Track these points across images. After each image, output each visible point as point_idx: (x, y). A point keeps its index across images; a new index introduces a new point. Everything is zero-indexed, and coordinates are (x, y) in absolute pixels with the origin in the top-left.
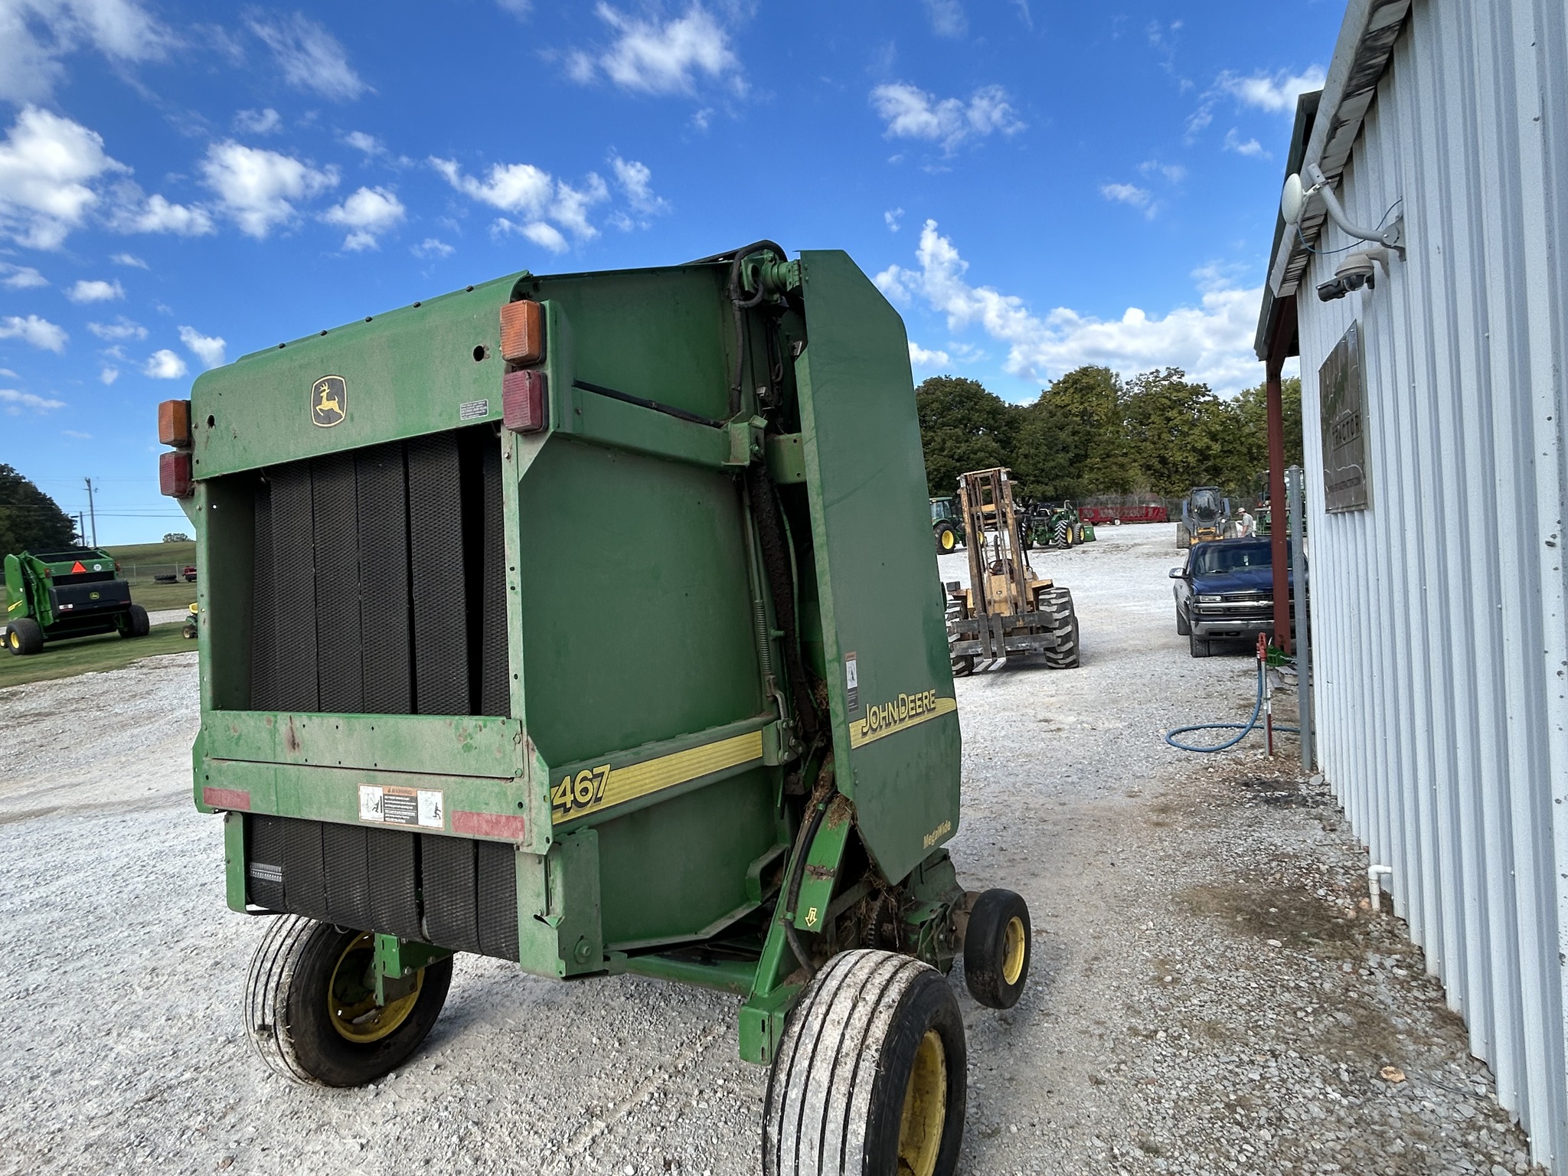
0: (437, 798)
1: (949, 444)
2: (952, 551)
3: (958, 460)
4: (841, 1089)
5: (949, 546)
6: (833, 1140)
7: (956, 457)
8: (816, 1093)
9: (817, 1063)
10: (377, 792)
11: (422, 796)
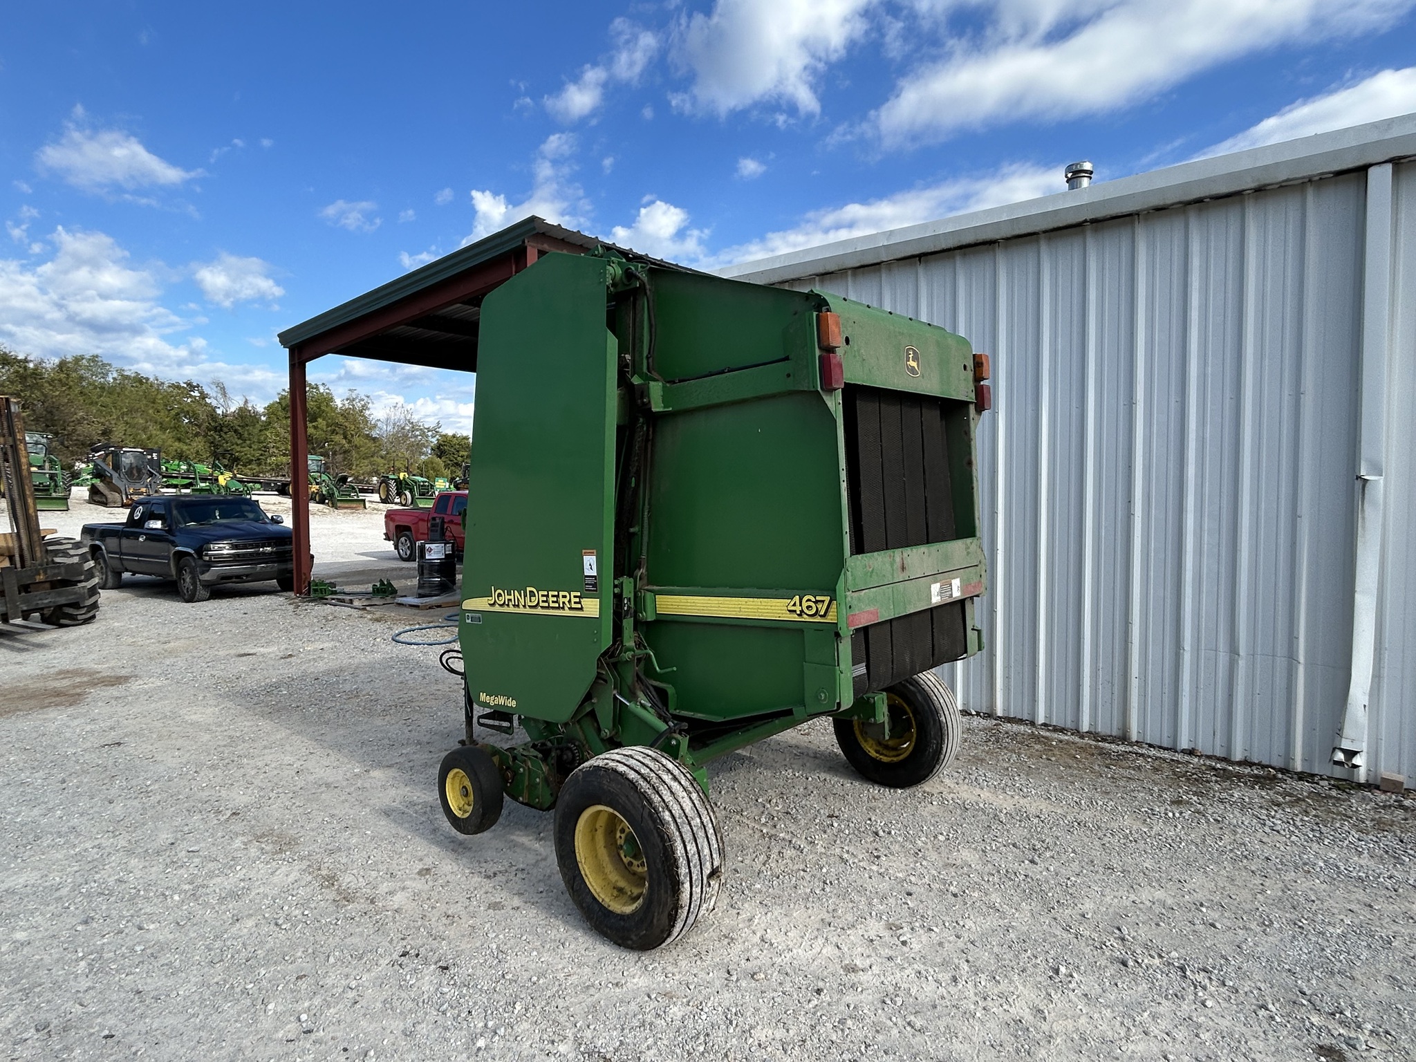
0: (958, 581)
10: (938, 586)
11: (954, 582)
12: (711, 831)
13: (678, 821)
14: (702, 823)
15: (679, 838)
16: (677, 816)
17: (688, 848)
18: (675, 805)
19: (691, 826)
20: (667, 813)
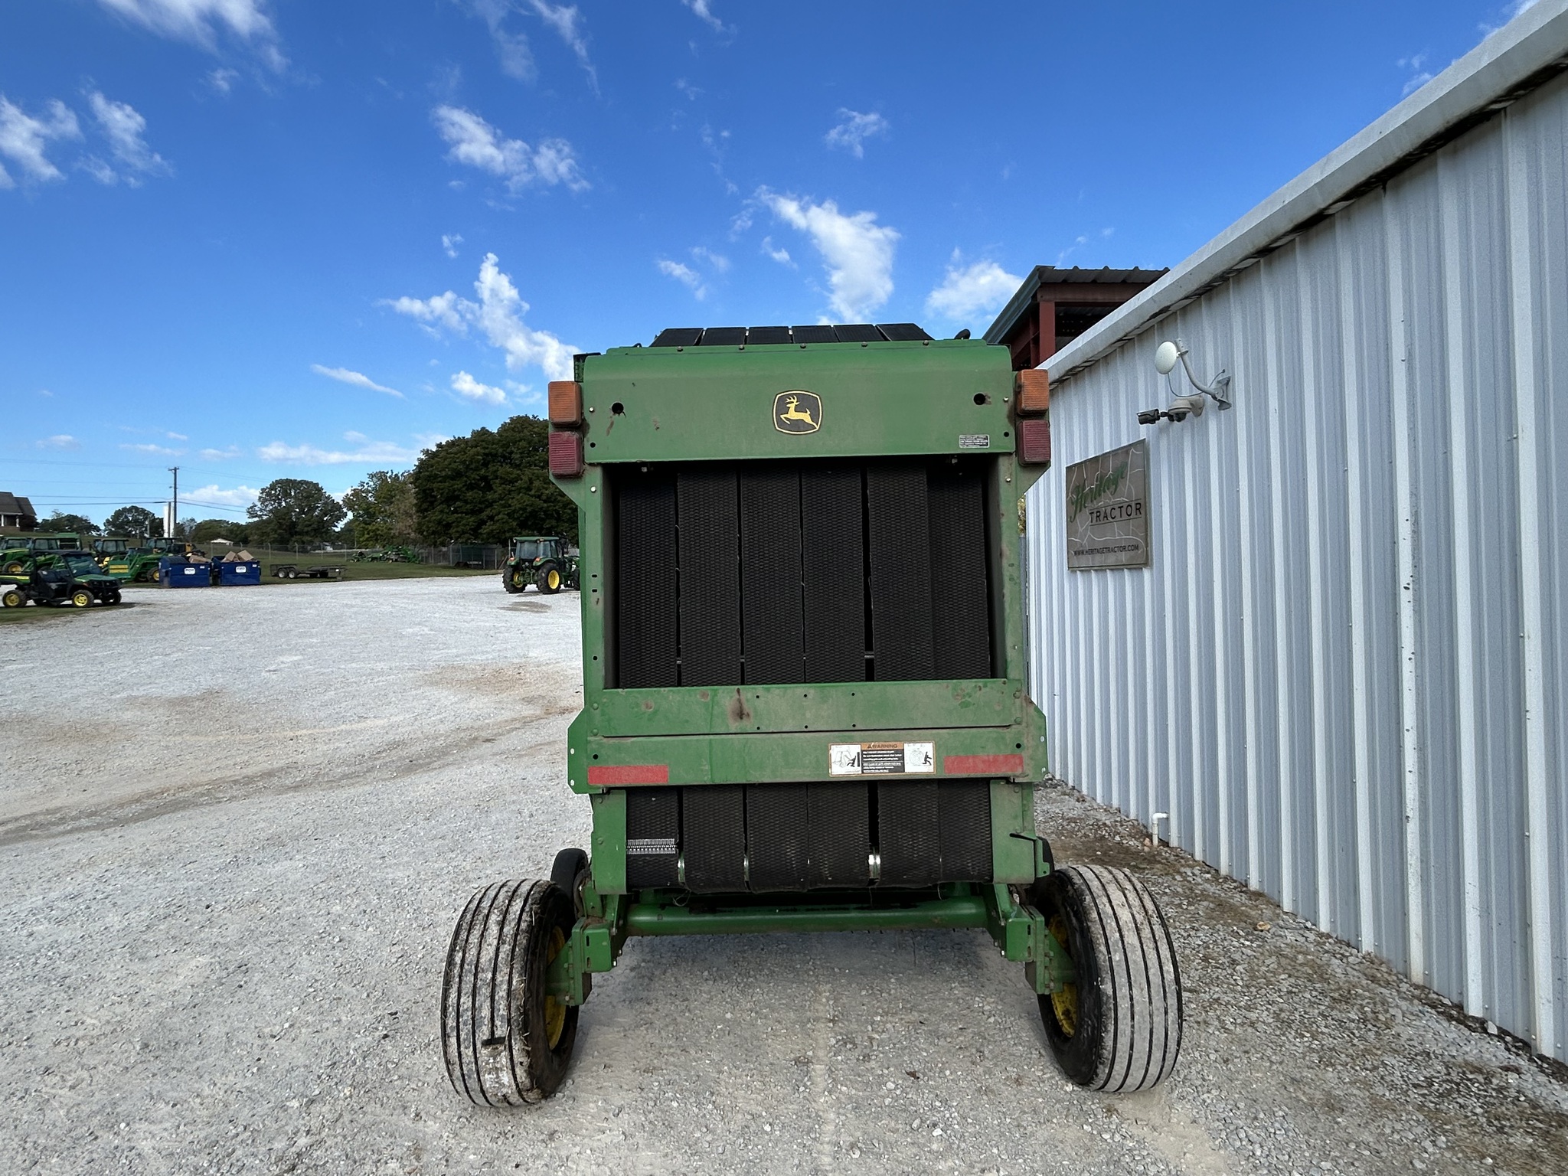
0: (928, 748)
1: (536, 484)
2: (557, 591)
3: (545, 501)
4: (1149, 946)
5: (554, 586)
6: (1155, 979)
7: (544, 497)
8: (1133, 952)
9: (1125, 933)
10: (854, 750)
11: (909, 748)
12: (502, 993)
13: (466, 967)
14: (494, 979)
15: (457, 986)
16: (468, 961)
17: (462, 1000)
18: (474, 949)
19: (476, 978)
20: (461, 954)
